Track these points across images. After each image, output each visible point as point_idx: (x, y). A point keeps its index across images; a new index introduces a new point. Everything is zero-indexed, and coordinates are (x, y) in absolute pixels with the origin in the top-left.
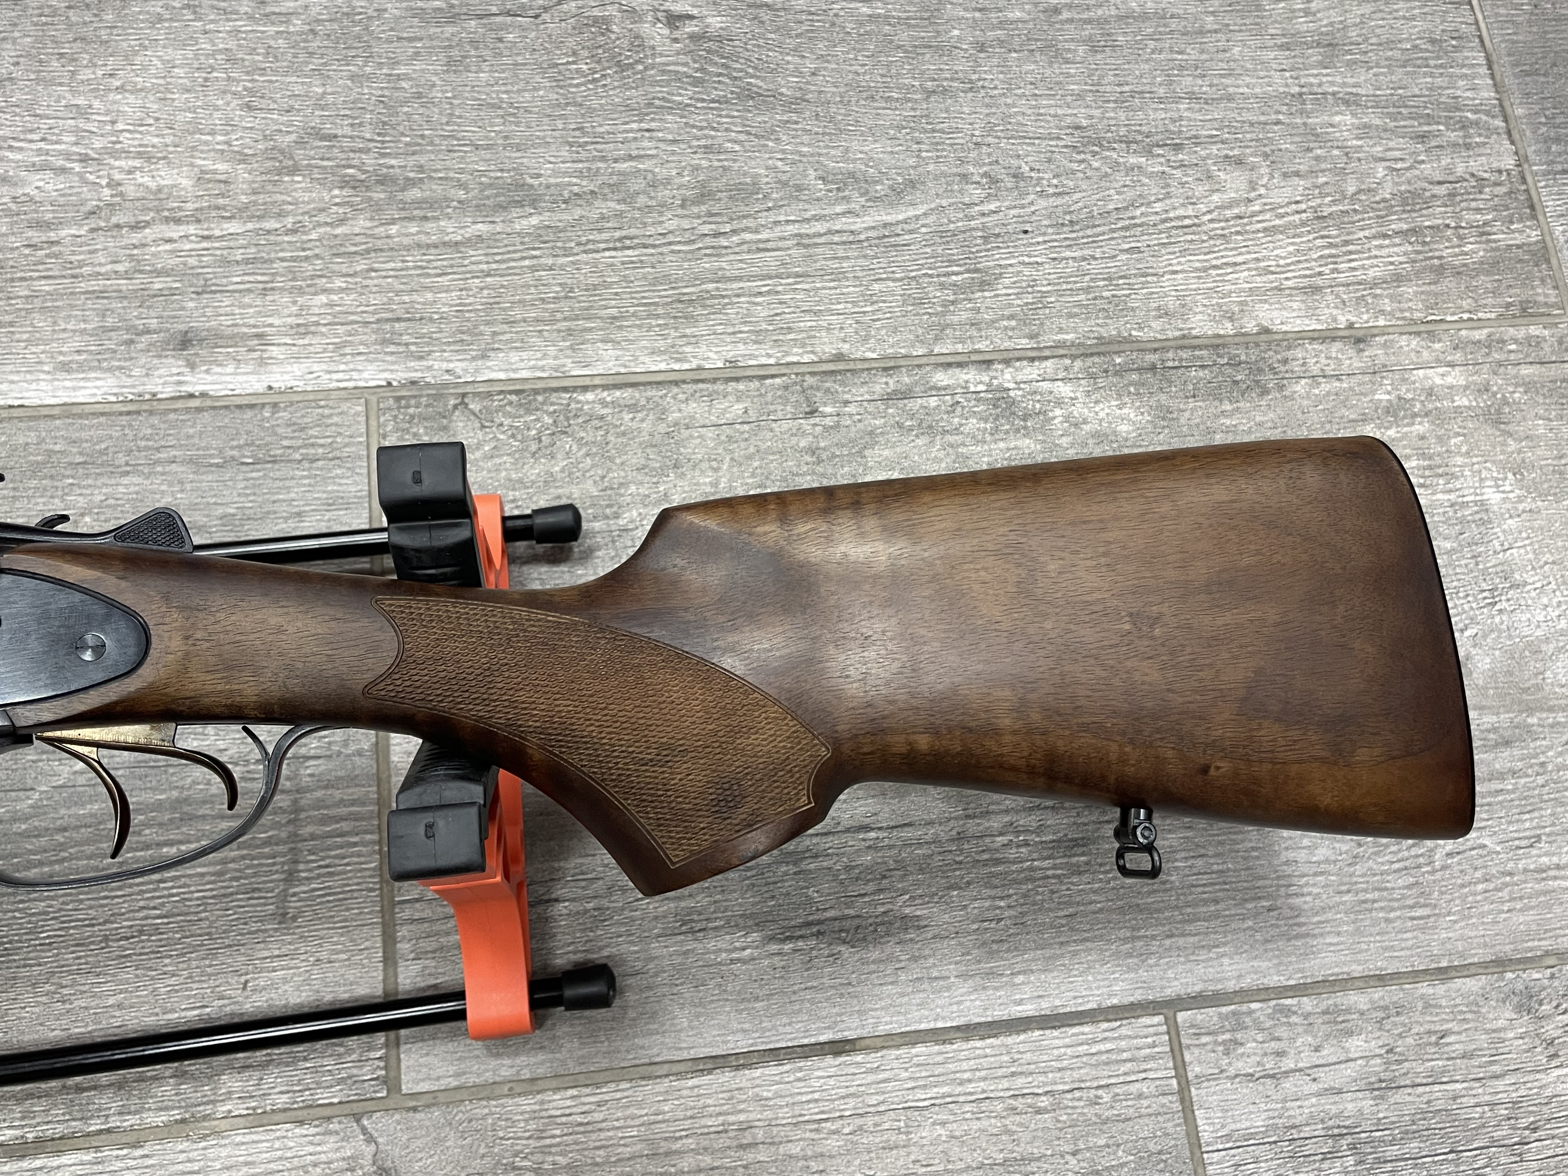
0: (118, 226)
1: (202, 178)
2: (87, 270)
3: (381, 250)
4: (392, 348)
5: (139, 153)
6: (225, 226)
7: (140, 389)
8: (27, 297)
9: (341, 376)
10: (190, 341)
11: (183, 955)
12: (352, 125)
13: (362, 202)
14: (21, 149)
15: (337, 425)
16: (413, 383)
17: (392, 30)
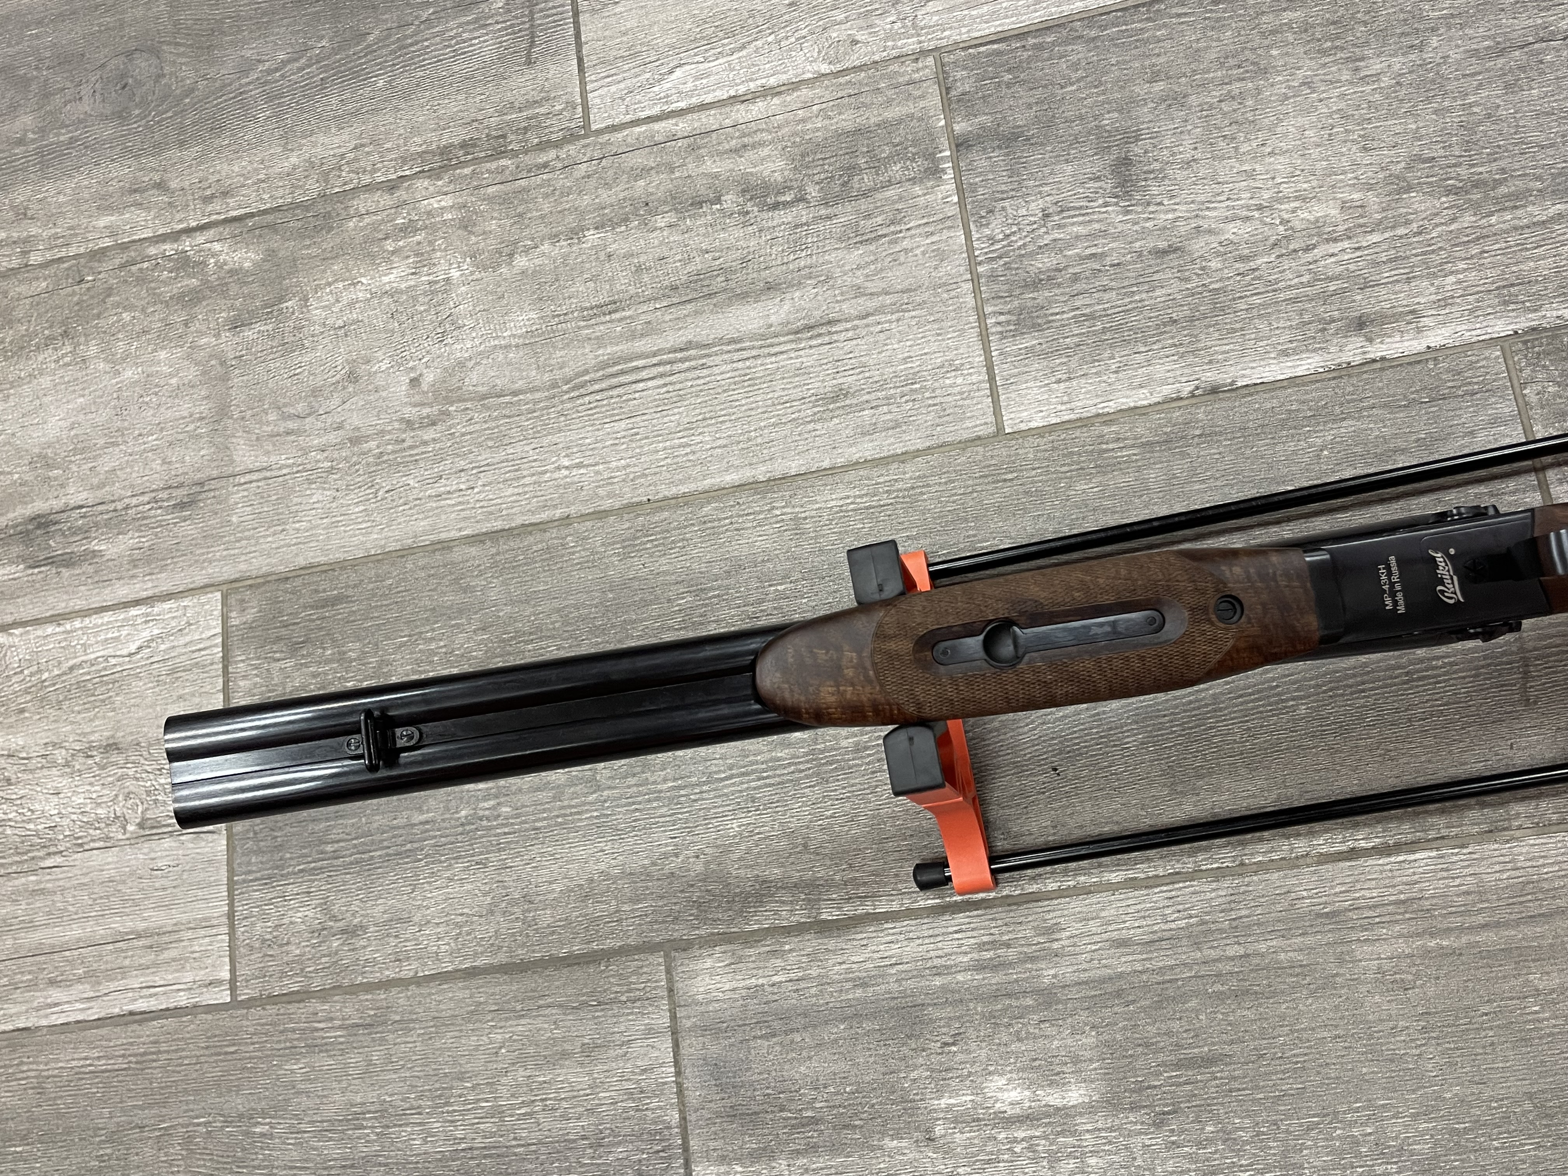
0: (1295, 251)
1: (1344, 206)
2: (1282, 285)
3: (1488, 236)
4: (1512, 307)
5: (1296, 197)
6: (1369, 238)
7: (1338, 361)
8: (1247, 310)
9: (1479, 332)
10: (1364, 323)
11: (1463, 728)
12: (1444, 148)
13: (1465, 203)
14: (1215, 208)
15: (1483, 367)
16: (1534, 329)
17: (1457, 70)
